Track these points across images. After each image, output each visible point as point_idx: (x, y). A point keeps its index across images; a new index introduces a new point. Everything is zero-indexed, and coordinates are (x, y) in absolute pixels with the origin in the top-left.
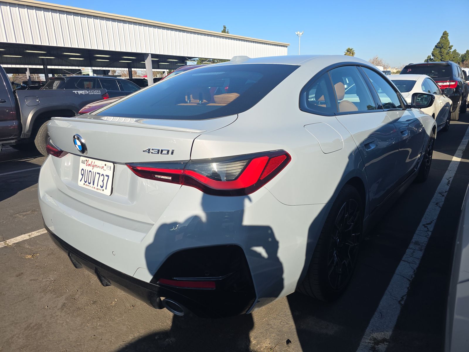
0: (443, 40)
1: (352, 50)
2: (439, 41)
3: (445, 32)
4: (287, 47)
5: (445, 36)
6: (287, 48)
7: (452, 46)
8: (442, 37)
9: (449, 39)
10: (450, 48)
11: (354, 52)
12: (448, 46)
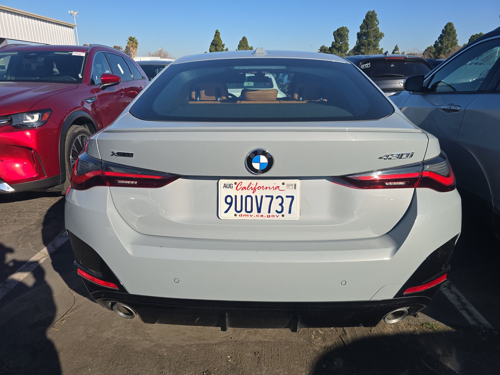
0: (217, 38)
1: (135, 39)
2: (213, 39)
3: (217, 30)
4: (73, 28)
5: (217, 34)
6: (73, 30)
7: (224, 45)
8: (215, 35)
9: (221, 38)
10: (223, 46)
11: (137, 41)
12: (221, 45)
